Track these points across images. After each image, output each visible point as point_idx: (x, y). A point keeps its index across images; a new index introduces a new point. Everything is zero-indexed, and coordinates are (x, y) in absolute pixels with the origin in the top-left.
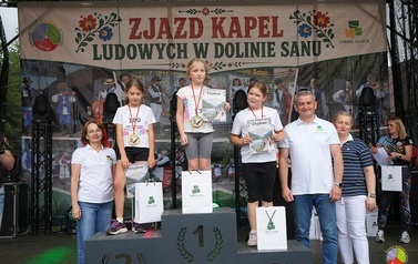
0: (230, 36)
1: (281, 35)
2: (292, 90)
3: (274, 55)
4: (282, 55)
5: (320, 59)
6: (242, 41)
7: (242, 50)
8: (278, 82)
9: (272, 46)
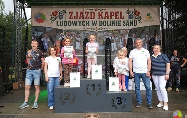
0: (105, 18)
1: (123, 18)
3: (120, 25)
4: (123, 25)
5: (137, 27)
6: (109, 20)
7: (109, 23)
8: (122, 35)
9: (120, 22)
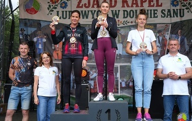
0: (132, 6)
1: (161, 6)
2: (167, 37)
3: (157, 17)
4: (162, 17)
5: (184, 19)
9: (156, 12)
